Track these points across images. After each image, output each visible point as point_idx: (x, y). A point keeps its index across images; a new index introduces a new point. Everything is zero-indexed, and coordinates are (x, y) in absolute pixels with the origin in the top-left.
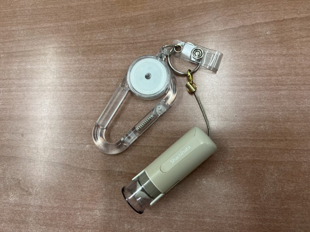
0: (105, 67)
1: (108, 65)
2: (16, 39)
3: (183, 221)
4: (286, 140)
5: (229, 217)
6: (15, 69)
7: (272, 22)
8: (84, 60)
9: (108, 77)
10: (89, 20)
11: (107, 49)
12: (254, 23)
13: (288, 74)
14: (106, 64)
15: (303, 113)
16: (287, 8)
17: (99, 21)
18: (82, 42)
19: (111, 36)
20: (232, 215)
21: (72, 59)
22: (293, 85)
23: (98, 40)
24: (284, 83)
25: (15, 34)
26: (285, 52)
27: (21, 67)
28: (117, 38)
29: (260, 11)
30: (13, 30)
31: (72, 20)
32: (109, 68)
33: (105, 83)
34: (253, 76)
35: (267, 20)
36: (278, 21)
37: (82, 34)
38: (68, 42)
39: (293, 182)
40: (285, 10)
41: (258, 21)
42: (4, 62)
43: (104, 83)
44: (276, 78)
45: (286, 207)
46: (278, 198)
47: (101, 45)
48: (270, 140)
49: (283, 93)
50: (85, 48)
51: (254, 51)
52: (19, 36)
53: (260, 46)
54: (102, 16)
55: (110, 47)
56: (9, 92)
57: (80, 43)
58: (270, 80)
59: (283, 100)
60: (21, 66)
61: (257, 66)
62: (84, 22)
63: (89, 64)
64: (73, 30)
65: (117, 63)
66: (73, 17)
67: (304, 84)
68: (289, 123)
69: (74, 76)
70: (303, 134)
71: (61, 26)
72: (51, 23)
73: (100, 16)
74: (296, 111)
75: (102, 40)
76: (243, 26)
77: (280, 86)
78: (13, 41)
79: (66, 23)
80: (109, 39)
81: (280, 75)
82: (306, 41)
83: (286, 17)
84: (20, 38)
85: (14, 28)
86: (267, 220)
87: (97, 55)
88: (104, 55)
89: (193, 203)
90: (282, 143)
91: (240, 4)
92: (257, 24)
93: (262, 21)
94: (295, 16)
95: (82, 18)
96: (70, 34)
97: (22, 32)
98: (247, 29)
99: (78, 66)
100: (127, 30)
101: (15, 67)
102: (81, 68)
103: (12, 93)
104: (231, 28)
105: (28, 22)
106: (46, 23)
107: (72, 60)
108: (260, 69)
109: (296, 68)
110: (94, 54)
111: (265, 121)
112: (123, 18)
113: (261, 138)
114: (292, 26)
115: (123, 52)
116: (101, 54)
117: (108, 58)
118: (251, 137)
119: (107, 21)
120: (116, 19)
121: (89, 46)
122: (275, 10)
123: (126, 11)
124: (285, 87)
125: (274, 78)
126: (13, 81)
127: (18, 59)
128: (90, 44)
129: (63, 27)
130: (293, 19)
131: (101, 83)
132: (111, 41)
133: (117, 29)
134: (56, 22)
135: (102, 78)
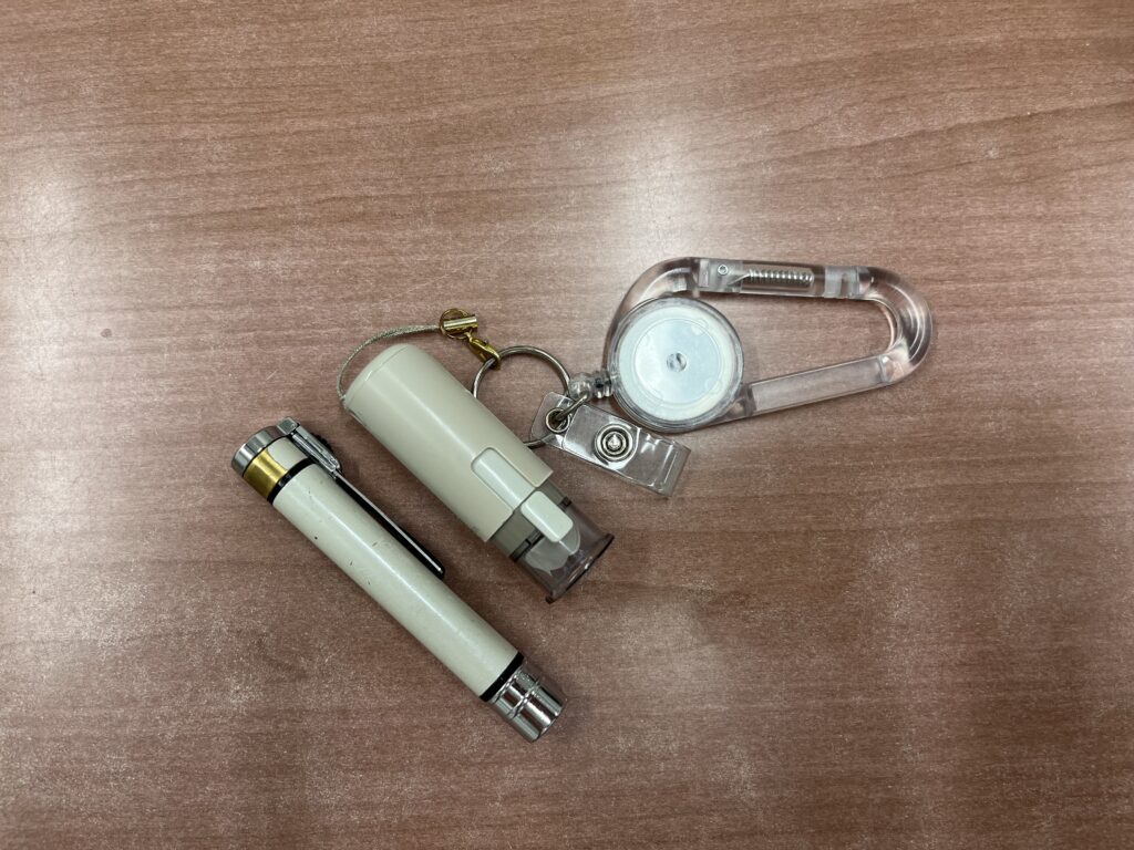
0: (515, 260)
1: (525, 255)
2: (201, 171)
3: (788, 711)
4: (1056, 458)
5: (916, 687)
6: (208, 272)
7: (1002, 122)
8: (445, 238)
9: (527, 294)
10: (452, 110)
11: (517, 202)
12: (951, 124)
13: (1051, 274)
14: (520, 251)
15: (1096, 383)
16: (1040, 79)
17: (484, 112)
18: (433, 180)
19: (526, 162)
20: (924, 681)
21: (402, 237)
22: (1066, 302)
23: (485, 175)
24: (1043, 298)
25: (193, 154)
26: (1040, 210)
27: (229, 266)
28: (546, 170)
29: (968, 90)
30: (185, 140)
31: (393, 109)
32: (528, 266)
33: (520, 312)
34: (959, 281)
35: (989, 117)
36: (1017, 119)
37: (429, 155)
38: (386, 180)
39: (1080, 574)
40: (1035, 85)
41: (963, 120)
42: (165, 250)
43: (516, 311)
44: (1021, 284)
45: (1065, 643)
46: (1041, 621)
47: (497, 191)
48: (1012, 462)
49: (1041, 326)
50: (445, 199)
51: (956, 207)
52: (210, 161)
53: (972, 191)
54: (493, 96)
55: (526, 199)
56: (194, 349)
57: (427, 184)
58: (1005, 289)
59: (1043, 347)
60: (231, 262)
61: (968, 251)
62: (434, 115)
63: (464, 251)
64: (400, 142)
65: (554, 247)
66: (397, 100)
67: (1096, 300)
68: (1060, 411)
69: (415, 291)
70: (1100, 440)
71: (358, 128)
72: (320, 117)
73: (485, 96)
74: (1076, 376)
75: (498, 176)
76: (922, 134)
77: (1031, 308)
78: (188, 177)
79: (372, 118)
80: (520, 171)
81: (1032, 277)
82: (1094, 178)
83: (1039, 108)
84: (214, 169)
85: (186, 133)
86: (1018, 683)
87: (488, 224)
88: (508, 222)
89: (811, 656)
90: (1045, 467)
91: (910, 67)
92: (960, 127)
93: (975, 120)
94: (1063, 103)
95: (425, 103)
96: (391, 154)
97: (219, 148)
98: (933, 143)
99: (426, 258)
100: (579, 143)
101: (207, 266)
102: (438, 264)
103: (206, 351)
104: (890, 140)
105: (236, 115)
106: (304, 117)
107: (404, 240)
108: (975, 261)
109: (1071, 256)
110: (475, 220)
111: (997, 408)
112: (562, 103)
113: (990, 457)
114: (1057, 132)
115: (571, 214)
116: (501, 220)
117: (523, 232)
118: (962, 455)
119: (510, 112)
120: (538, 109)
121: (458, 194)
122: (1008, 88)
123: (569, 84)
124: (1048, 310)
125: (1014, 285)
126: (206, 312)
127: (213, 240)
128: (462, 187)
129: (366, 133)
130: (1057, 113)
131: (507, 312)
132: (528, 178)
133: (544, 139)
134: (338, 115)
135: (510, 295)
